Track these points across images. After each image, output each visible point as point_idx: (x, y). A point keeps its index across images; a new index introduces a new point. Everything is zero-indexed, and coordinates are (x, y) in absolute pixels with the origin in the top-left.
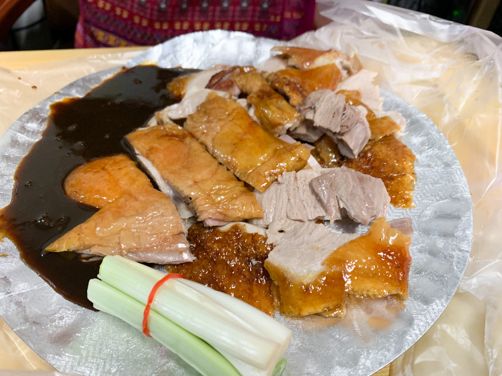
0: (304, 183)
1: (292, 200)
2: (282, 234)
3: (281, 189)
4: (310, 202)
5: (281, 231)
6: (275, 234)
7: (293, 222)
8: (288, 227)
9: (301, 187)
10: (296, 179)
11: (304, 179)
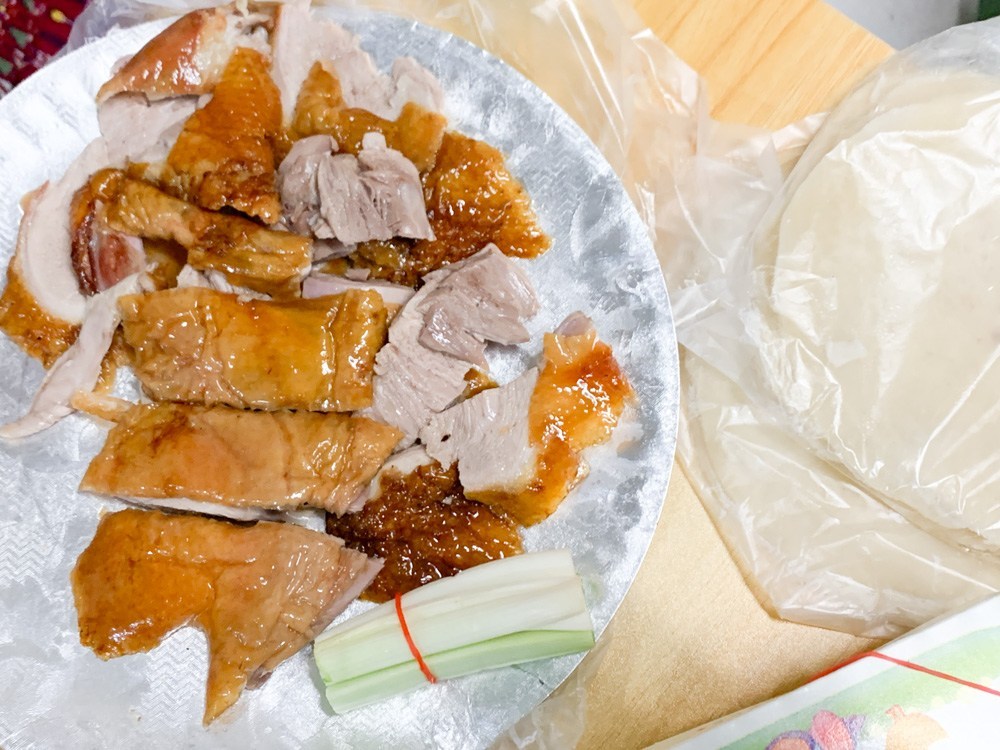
0: (411, 348)
1: (420, 385)
2: (448, 441)
3: (391, 382)
4: (438, 364)
5: (445, 438)
6: (441, 450)
7: (446, 412)
8: (447, 426)
9: (411, 354)
10: (396, 349)
11: (405, 342)
